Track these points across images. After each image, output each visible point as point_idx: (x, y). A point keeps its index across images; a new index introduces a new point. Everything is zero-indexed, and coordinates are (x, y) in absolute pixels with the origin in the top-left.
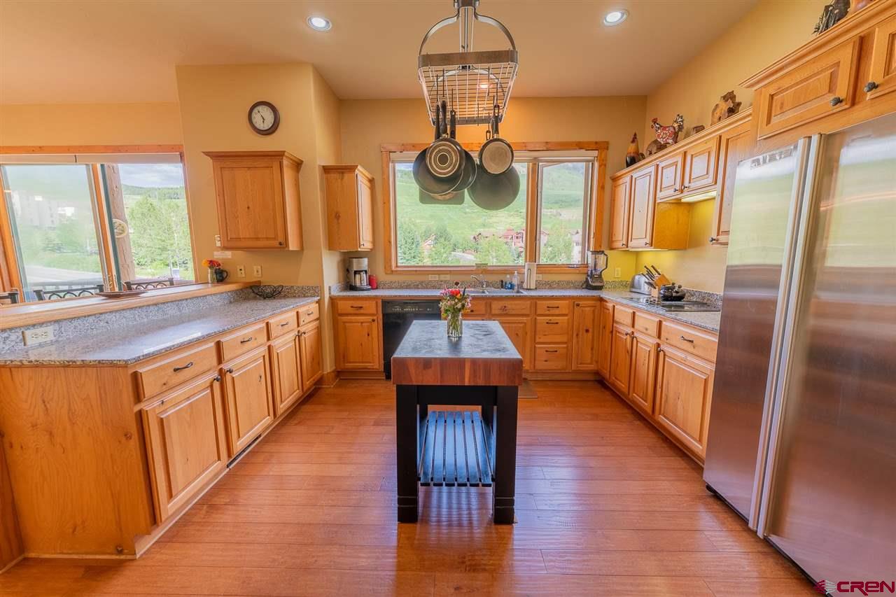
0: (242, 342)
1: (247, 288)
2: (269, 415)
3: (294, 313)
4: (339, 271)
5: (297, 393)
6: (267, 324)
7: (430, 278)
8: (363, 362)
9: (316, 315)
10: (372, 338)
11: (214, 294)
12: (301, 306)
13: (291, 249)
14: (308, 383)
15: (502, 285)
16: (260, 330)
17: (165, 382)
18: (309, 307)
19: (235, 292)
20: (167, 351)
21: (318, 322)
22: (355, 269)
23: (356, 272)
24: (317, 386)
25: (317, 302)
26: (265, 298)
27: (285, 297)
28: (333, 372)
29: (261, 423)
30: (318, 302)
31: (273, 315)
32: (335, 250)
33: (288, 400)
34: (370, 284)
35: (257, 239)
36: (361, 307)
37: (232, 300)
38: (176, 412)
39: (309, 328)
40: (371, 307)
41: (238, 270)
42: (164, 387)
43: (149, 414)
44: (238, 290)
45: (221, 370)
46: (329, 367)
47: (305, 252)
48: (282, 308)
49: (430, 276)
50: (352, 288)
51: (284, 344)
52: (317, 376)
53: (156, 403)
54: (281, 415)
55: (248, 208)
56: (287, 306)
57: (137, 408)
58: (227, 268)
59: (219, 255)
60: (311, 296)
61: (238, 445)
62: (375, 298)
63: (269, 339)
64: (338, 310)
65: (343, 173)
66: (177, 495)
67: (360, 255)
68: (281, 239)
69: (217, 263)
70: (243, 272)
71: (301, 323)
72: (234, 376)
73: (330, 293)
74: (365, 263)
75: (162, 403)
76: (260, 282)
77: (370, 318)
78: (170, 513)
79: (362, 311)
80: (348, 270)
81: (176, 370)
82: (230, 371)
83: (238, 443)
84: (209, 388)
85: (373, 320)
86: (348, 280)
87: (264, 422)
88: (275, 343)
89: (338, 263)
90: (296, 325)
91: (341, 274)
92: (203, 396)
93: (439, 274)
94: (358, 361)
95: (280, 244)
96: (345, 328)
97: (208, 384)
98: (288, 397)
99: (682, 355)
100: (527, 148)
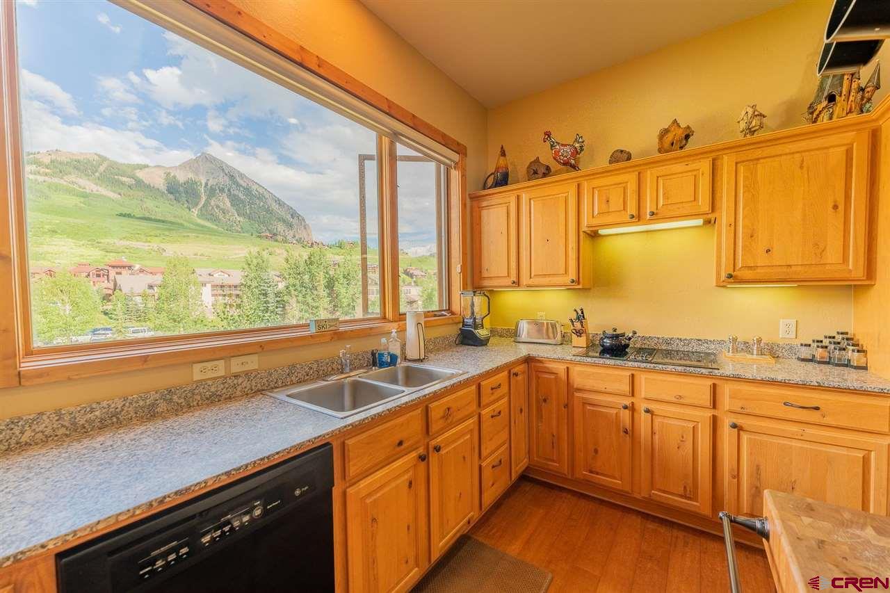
15: (375, 359)
93: (226, 359)
99: (794, 428)
100: (391, 110)
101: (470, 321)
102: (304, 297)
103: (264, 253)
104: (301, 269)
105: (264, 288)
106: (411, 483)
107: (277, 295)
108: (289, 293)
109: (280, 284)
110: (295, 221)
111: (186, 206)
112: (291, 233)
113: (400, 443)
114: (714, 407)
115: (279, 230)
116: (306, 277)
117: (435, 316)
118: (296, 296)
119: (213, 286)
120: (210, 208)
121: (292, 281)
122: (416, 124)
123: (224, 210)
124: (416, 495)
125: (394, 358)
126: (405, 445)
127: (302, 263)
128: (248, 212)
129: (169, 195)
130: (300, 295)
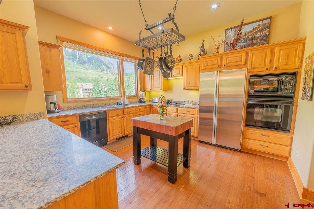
7: (88, 103)
15: (118, 104)
40: (73, 120)
49: (88, 102)
62: (75, 114)
65: (50, 48)
77: (73, 126)
79: (68, 123)
93: (92, 101)
99: (186, 115)
100: (121, 55)
101: (141, 98)
102: (113, 93)
103: (100, 77)
104: (112, 83)
105: (100, 90)
106: (120, 121)
107: (104, 92)
108: (108, 92)
109: (105, 88)
110: (110, 66)
111: (72, 60)
112: (109, 70)
113: (118, 114)
114: (177, 112)
115: (104, 69)
116: (114, 86)
117: (134, 96)
118: (111, 93)
119: (83, 89)
120: (80, 61)
121: (109, 87)
122: (127, 56)
123: (85, 62)
124: (121, 123)
125: (122, 104)
126: (119, 115)
127: (112, 81)
128: (94, 62)
129: (66, 56)
130: (112, 92)
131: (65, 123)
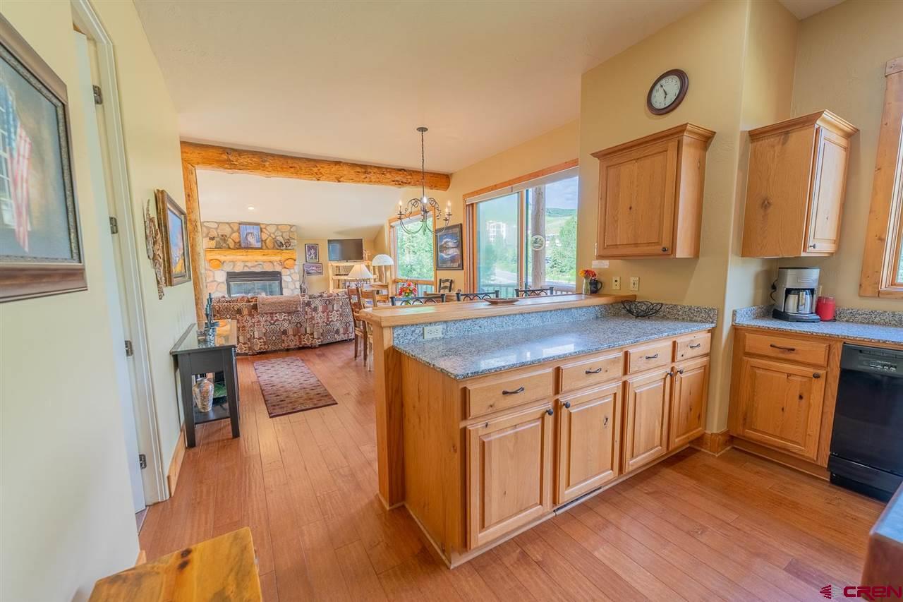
0: (587, 373)
1: (618, 302)
2: (612, 469)
3: (670, 343)
4: (756, 288)
5: (657, 451)
6: (626, 353)
8: (782, 439)
9: (705, 348)
10: (809, 405)
11: (580, 308)
12: (681, 335)
13: (678, 256)
14: (677, 440)
16: (614, 361)
17: (492, 403)
18: (694, 338)
19: (605, 306)
20: (496, 371)
21: (705, 359)
22: (788, 286)
23: (789, 291)
24: (692, 446)
25: (709, 331)
26: (637, 317)
27: (664, 318)
28: (723, 434)
29: (601, 475)
30: (712, 331)
31: (636, 343)
32: (753, 257)
33: (644, 456)
34: (817, 312)
35: (636, 245)
36: (793, 350)
37: (599, 315)
38: (500, 439)
39: (690, 366)
40: (818, 353)
41: (614, 281)
42: (491, 409)
43: (472, 434)
44: (607, 305)
45: (557, 401)
46: (716, 424)
47: (701, 259)
48: (652, 334)
50: (779, 315)
51: (647, 381)
52: (695, 433)
53: (481, 425)
54: (629, 473)
55: (631, 208)
56: (660, 332)
57: (462, 425)
58: (602, 279)
59: (596, 265)
60: (701, 321)
61: (567, 494)
62: (828, 338)
63: (625, 373)
64: (744, 346)
65: (787, 133)
66: (489, 527)
67: (801, 264)
68: (666, 243)
69: (592, 272)
70: (618, 283)
71: (679, 357)
72: (572, 411)
73: (733, 320)
74: (812, 276)
75: (486, 426)
76: (635, 296)
77: (810, 371)
78: (480, 543)
79: (791, 356)
80: (774, 287)
81: (505, 393)
82: (567, 406)
83: (566, 492)
84: (540, 420)
85: (817, 376)
86: (773, 302)
87: (606, 477)
88: (635, 380)
89: (757, 276)
90: (670, 360)
91: (760, 291)
92: (531, 428)
94: (770, 432)
95: (664, 250)
96: (753, 377)
97: (539, 415)
98: (643, 453)
131: (783, 353)
